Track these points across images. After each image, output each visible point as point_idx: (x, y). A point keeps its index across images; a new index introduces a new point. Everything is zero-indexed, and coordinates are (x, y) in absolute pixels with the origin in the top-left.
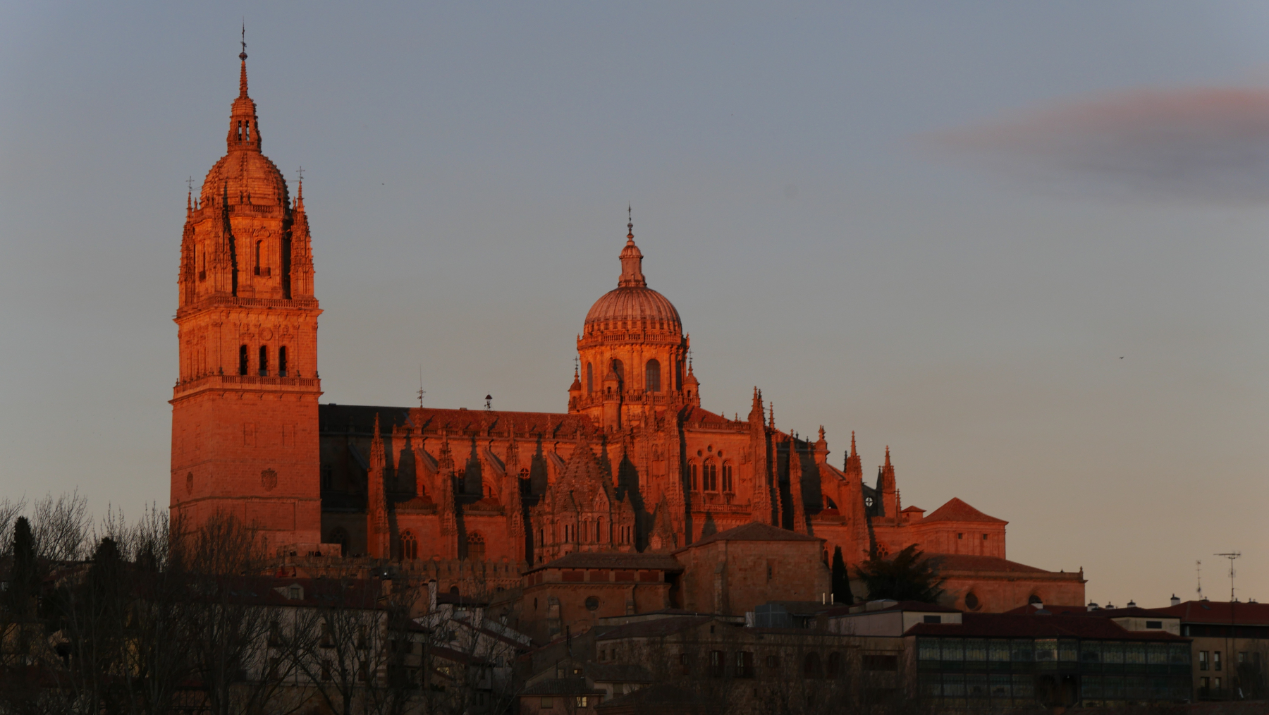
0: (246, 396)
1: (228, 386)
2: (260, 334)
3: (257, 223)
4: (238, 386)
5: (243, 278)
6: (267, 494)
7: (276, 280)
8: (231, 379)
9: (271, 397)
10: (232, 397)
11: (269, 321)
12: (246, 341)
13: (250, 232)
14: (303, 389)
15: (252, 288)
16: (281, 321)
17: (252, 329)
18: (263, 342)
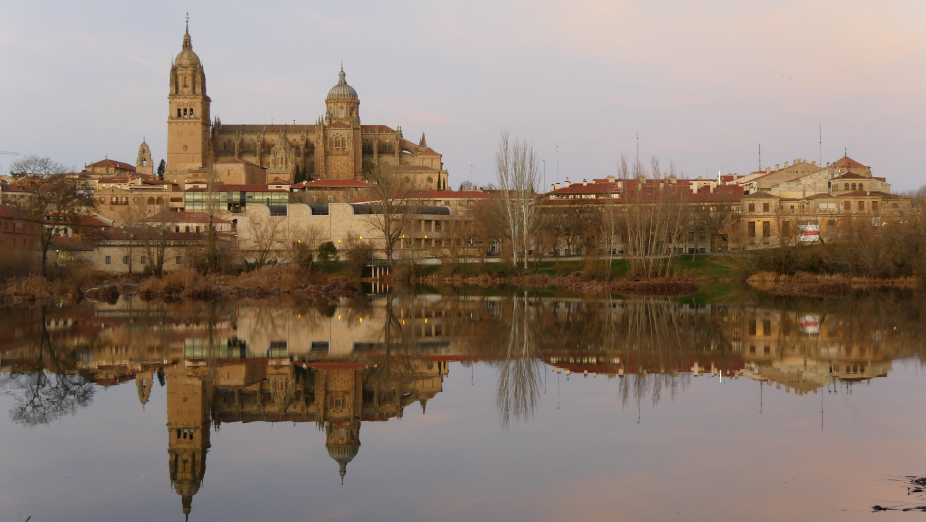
0: (179, 124)
1: (173, 121)
2: (183, 105)
3: (184, 72)
4: (176, 121)
5: (180, 89)
6: (185, 152)
7: (190, 88)
8: (174, 119)
9: (186, 124)
10: (174, 124)
11: (186, 101)
12: (179, 107)
13: (182, 75)
14: (197, 121)
15: (182, 91)
16: (190, 101)
17: (181, 104)
18: (184, 107)
